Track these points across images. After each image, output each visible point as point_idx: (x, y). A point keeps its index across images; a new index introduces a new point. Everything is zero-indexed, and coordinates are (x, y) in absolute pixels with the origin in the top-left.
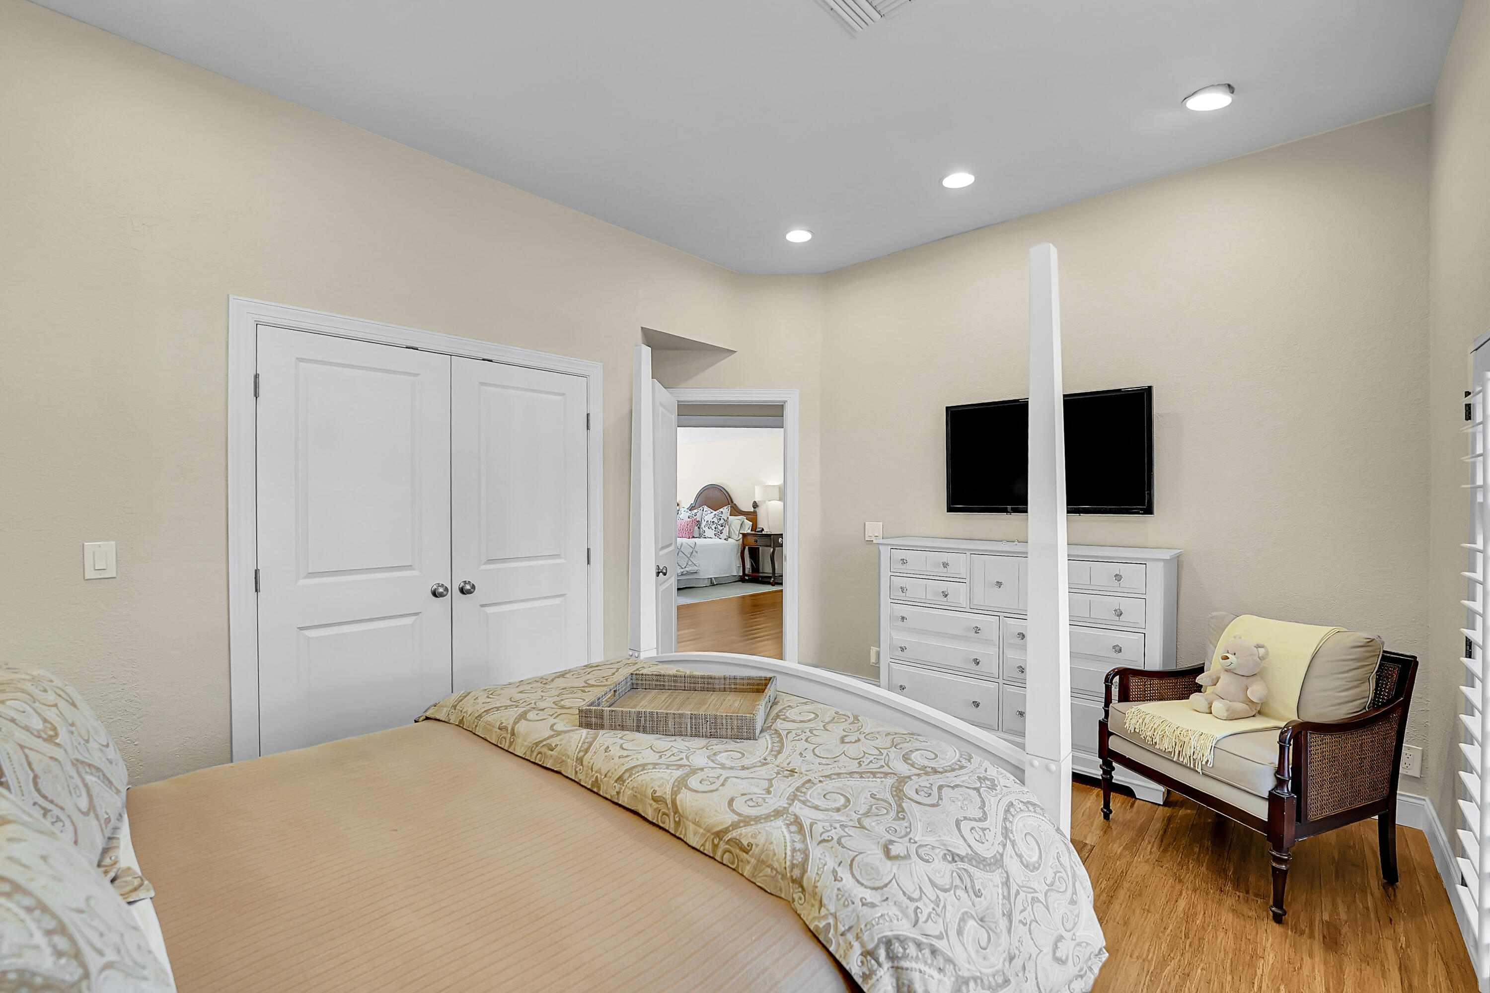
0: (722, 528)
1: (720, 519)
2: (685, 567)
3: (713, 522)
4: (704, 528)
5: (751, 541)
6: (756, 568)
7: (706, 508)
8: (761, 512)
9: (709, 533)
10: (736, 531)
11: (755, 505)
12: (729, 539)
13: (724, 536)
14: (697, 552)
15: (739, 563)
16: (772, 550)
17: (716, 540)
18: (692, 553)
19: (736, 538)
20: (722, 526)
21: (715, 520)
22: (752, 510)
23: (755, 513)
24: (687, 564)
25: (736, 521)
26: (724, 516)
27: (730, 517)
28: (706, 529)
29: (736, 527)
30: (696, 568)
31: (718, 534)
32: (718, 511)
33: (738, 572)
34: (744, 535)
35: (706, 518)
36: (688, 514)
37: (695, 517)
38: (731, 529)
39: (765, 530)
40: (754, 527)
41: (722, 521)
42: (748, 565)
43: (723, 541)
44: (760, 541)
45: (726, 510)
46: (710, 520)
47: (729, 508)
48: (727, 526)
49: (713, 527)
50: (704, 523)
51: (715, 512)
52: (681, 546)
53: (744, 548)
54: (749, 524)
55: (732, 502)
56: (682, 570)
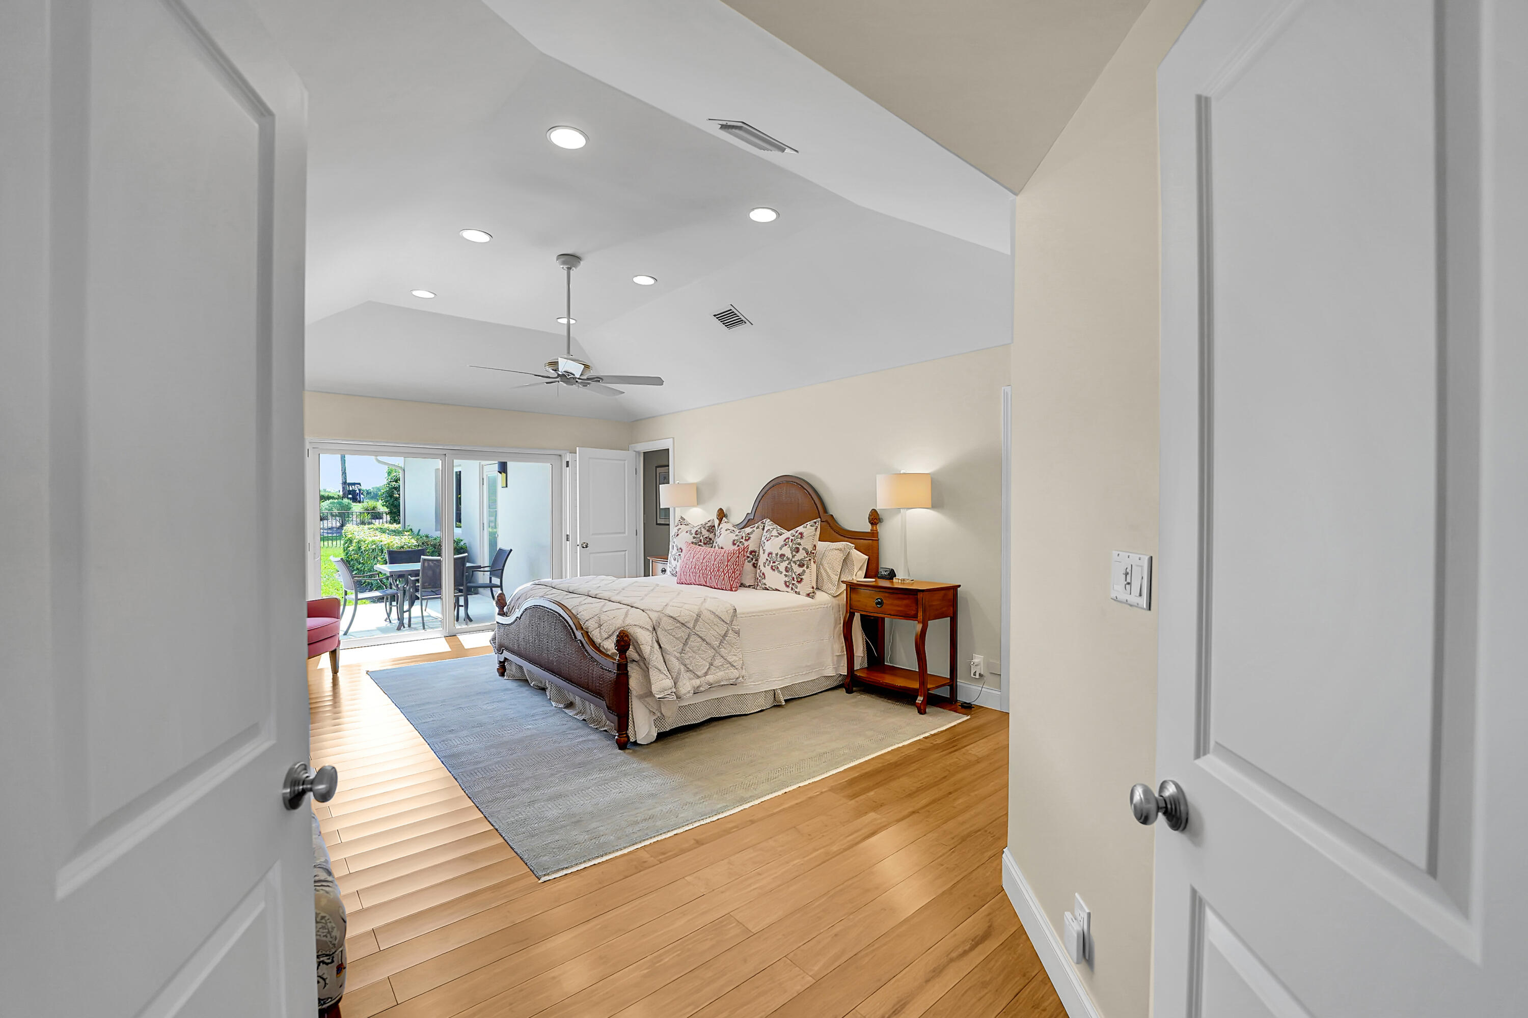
0: (800, 570)
1: (797, 550)
2: (706, 674)
3: (782, 556)
4: (762, 567)
5: (868, 601)
6: (876, 658)
7: (768, 522)
8: (888, 533)
9: (774, 579)
10: (833, 576)
11: (875, 518)
12: (818, 593)
13: (805, 587)
14: (737, 633)
15: (839, 646)
16: (919, 627)
17: (788, 599)
18: (725, 635)
19: (833, 590)
20: (801, 565)
21: (787, 551)
22: (868, 528)
23: (873, 536)
24: (711, 664)
25: (832, 551)
26: (806, 544)
27: (822, 545)
28: (767, 570)
29: (832, 568)
30: (734, 673)
31: (796, 581)
32: (793, 532)
33: (836, 669)
34: (852, 587)
35: (769, 547)
36: (733, 537)
37: (746, 544)
38: (822, 571)
39: (900, 575)
40: (872, 569)
41: (801, 555)
42: (860, 651)
43: (803, 600)
44: (891, 604)
45: (809, 530)
46: (776, 550)
47: (818, 525)
48: (813, 566)
49: (782, 567)
50: (763, 558)
51: (787, 534)
52: (697, 621)
53: (852, 616)
54: (860, 558)
55: (825, 510)
56: (697, 682)
